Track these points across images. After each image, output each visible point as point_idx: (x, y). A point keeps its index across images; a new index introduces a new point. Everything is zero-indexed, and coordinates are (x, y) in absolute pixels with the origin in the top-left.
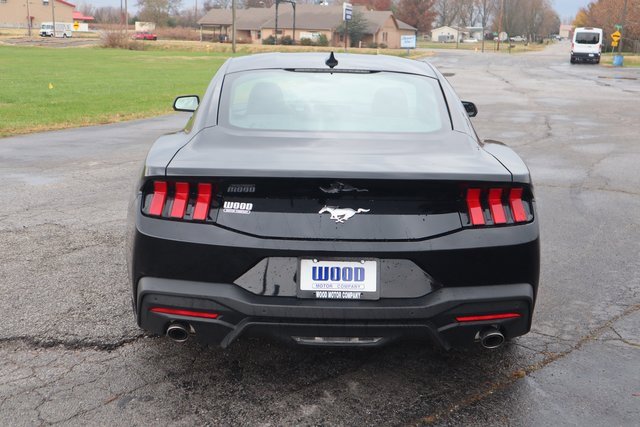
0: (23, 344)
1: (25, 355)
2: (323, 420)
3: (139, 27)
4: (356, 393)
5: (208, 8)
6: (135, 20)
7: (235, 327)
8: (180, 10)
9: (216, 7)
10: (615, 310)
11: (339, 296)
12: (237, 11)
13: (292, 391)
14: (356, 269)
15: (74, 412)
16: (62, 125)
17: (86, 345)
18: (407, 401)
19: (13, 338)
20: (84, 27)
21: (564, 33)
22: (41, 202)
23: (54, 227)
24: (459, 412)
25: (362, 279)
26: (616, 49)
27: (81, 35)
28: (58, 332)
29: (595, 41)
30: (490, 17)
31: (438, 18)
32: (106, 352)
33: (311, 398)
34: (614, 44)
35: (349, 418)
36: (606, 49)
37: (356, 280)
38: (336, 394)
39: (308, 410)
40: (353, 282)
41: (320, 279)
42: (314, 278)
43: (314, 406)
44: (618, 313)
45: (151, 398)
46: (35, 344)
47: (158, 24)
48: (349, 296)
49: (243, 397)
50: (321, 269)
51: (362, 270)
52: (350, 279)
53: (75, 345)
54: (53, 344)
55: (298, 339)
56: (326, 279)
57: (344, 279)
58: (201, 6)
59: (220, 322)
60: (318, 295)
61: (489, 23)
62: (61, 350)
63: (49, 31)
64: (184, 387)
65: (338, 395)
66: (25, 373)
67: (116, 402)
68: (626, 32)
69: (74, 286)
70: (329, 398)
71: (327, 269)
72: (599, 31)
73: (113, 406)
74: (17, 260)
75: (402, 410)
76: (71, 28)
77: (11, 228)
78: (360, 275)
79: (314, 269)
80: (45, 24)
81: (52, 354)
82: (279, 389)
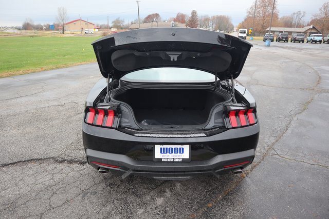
0: (52, 161)
1: (51, 166)
2: (166, 207)
3: (112, 30)
4: (179, 190)
5: (132, 24)
6: (111, 27)
7: (127, 172)
8: (124, 24)
9: (134, 23)
10: (273, 140)
11: (172, 160)
12: (140, 24)
13: (153, 189)
14: (180, 148)
15: (64, 201)
16: (85, 63)
17: (75, 162)
18: (200, 194)
19: (49, 158)
20: (97, 30)
21: (235, 30)
22: (72, 93)
23: (74, 104)
24: (222, 200)
25: (183, 152)
26: (250, 35)
27: (96, 33)
28: (66, 155)
29: (245, 33)
30: (214, 25)
31: (199, 25)
32: (82, 165)
33: (161, 193)
34: (250, 33)
35: (177, 206)
36: (248, 35)
37: (180, 153)
38: (171, 190)
39: (160, 201)
40: (179, 154)
41: (164, 153)
42: (161, 153)
43: (162, 199)
44: (274, 141)
45: (95, 193)
46: (56, 160)
47: (118, 29)
48: (177, 160)
49: (133, 193)
50: (164, 148)
51: (183, 149)
52: (177, 153)
53: (71, 162)
54: (63, 161)
55: (155, 177)
56: (167, 153)
57: (175, 153)
58: (130, 23)
59: (120, 170)
60: (163, 160)
61: (214, 27)
62: (66, 164)
63: (87, 32)
64: (110, 186)
65: (172, 191)
66: (49, 177)
67: (81, 195)
68: (253, 30)
69: (75, 131)
70: (168, 194)
71: (167, 148)
72: (246, 30)
73: (80, 198)
74: (58, 119)
75: (199, 200)
76: (93, 31)
77: (60, 104)
78: (182, 151)
79: (161, 148)
80: (86, 30)
81: (61, 166)
82: (148, 188)
